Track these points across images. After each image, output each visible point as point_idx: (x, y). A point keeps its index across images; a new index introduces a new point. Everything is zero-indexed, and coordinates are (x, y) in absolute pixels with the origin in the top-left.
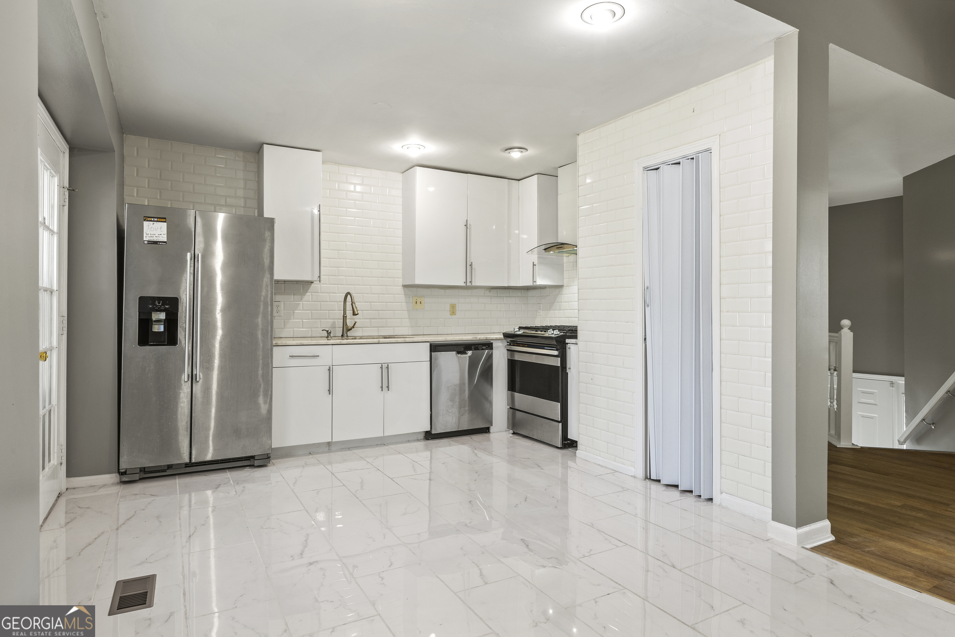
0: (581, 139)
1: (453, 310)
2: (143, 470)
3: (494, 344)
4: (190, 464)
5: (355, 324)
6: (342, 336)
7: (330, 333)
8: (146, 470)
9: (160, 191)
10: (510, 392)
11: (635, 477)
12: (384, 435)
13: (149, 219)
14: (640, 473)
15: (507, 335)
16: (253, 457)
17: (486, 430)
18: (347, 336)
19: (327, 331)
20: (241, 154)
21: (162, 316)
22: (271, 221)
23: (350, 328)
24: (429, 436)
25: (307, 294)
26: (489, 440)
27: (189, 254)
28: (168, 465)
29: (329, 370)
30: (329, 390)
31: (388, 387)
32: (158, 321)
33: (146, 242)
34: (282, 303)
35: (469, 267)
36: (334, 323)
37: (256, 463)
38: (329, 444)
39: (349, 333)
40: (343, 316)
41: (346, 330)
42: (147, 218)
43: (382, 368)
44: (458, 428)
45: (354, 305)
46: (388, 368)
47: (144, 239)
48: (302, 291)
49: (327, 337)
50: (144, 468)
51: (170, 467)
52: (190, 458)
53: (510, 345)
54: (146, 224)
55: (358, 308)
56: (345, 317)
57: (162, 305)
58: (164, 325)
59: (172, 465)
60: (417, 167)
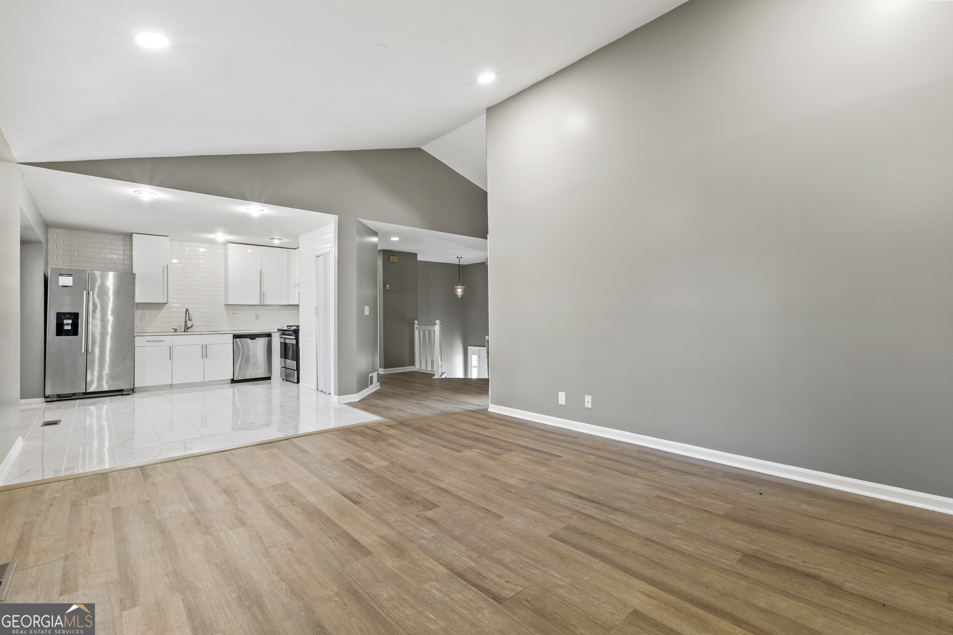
0: (300, 237)
1: (257, 317)
2: (59, 396)
3: (272, 334)
4: (86, 393)
5: (192, 325)
6: (184, 331)
7: (176, 330)
8: (60, 396)
9: (71, 257)
10: (283, 359)
11: (313, 390)
12: (205, 381)
13: (62, 275)
14: (315, 388)
15: (279, 330)
16: (122, 390)
17: (269, 378)
18: (187, 331)
19: (175, 329)
20: (121, 236)
21: (70, 321)
22: (135, 274)
23: (189, 327)
24: (233, 381)
25: (163, 309)
26: (270, 383)
27: (85, 292)
28: (73, 393)
29: (170, 348)
30: (170, 358)
31: (206, 356)
32: (68, 324)
33: (60, 286)
34: (147, 315)
35: (262, 295)
36: (180, 325)
37: (124, 393)
38: (171, 385)
39: (189, 330)
40: (185, 321)
41: (187, 328)
42: (60, 275)
43: (202, 347)
44: (250, 377)
45: (189, 315)
46: (206, 347)
47: (60, 285)
48: (160, 308)
49: (175, 332)
50: (59, 395)
51: (74, 394)
52: (86, 391)
53: (282, 335)
54: (60, 277)
55: (192, 317)
56: (186, 322)
57: (70, 316)
58: (71, 326)
59: (75, 393)
60: (230, 244)
